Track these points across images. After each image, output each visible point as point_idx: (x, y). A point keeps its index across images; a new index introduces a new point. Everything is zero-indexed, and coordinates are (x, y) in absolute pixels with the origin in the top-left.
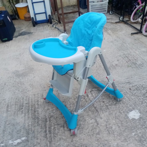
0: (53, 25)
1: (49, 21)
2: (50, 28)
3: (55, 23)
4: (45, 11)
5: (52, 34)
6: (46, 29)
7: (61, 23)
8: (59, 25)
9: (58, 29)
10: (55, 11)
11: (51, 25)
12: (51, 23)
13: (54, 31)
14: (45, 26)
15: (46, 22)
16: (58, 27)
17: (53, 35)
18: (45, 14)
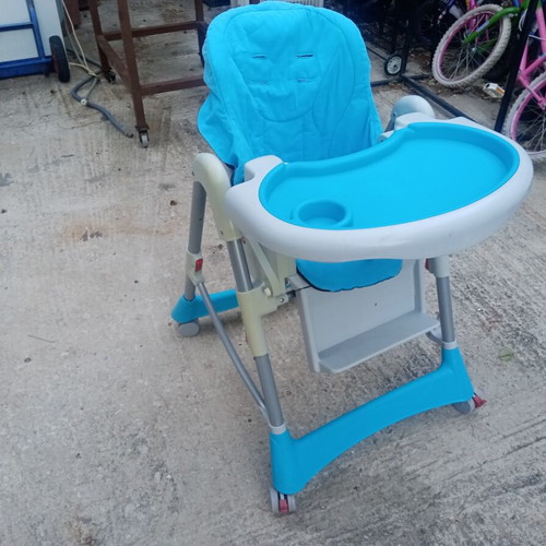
0: (77, 89)
1: (52, 67)
2: (63, 109)
3: (85, 77)
4: (33, 15)
5: (77, 144)
6: (43, 112)
7: (114, 78)
8: (107, 88)
9: (106, 117)
10: (81, 9)
11: (67, 89)
12: (65, 78)
13: (84, 125)
14: (37, 97)
15: (41, 73)
16: (100, 104)
17: (82, 148)
18: (30, 31)
